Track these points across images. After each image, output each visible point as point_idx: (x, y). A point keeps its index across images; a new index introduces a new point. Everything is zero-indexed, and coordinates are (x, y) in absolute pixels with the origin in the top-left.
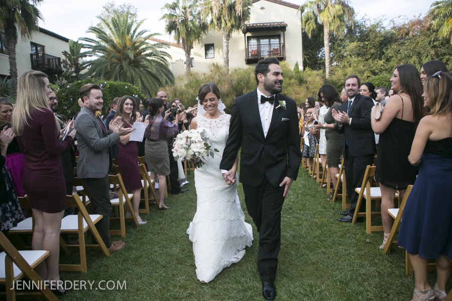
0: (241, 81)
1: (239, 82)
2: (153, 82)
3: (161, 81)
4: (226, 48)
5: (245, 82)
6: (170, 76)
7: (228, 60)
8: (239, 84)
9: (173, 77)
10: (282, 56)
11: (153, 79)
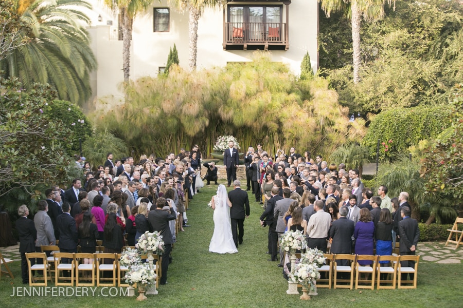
0: (215, 95)
1: (213, 96)
2: (63, 70)
3: (76, 69)
4: (193, 32)
5: (222, 96)
6: (89, 58)
7: (196, 51)
8: (213, 99)
9: (94, 60)
10: (283, 44)
11: (62, 64)
